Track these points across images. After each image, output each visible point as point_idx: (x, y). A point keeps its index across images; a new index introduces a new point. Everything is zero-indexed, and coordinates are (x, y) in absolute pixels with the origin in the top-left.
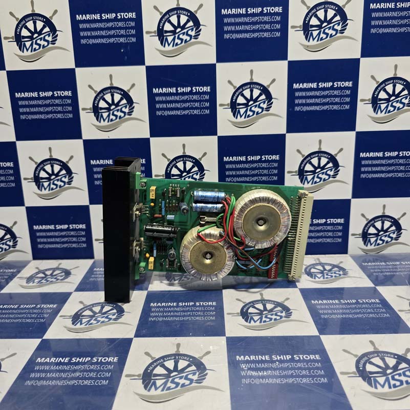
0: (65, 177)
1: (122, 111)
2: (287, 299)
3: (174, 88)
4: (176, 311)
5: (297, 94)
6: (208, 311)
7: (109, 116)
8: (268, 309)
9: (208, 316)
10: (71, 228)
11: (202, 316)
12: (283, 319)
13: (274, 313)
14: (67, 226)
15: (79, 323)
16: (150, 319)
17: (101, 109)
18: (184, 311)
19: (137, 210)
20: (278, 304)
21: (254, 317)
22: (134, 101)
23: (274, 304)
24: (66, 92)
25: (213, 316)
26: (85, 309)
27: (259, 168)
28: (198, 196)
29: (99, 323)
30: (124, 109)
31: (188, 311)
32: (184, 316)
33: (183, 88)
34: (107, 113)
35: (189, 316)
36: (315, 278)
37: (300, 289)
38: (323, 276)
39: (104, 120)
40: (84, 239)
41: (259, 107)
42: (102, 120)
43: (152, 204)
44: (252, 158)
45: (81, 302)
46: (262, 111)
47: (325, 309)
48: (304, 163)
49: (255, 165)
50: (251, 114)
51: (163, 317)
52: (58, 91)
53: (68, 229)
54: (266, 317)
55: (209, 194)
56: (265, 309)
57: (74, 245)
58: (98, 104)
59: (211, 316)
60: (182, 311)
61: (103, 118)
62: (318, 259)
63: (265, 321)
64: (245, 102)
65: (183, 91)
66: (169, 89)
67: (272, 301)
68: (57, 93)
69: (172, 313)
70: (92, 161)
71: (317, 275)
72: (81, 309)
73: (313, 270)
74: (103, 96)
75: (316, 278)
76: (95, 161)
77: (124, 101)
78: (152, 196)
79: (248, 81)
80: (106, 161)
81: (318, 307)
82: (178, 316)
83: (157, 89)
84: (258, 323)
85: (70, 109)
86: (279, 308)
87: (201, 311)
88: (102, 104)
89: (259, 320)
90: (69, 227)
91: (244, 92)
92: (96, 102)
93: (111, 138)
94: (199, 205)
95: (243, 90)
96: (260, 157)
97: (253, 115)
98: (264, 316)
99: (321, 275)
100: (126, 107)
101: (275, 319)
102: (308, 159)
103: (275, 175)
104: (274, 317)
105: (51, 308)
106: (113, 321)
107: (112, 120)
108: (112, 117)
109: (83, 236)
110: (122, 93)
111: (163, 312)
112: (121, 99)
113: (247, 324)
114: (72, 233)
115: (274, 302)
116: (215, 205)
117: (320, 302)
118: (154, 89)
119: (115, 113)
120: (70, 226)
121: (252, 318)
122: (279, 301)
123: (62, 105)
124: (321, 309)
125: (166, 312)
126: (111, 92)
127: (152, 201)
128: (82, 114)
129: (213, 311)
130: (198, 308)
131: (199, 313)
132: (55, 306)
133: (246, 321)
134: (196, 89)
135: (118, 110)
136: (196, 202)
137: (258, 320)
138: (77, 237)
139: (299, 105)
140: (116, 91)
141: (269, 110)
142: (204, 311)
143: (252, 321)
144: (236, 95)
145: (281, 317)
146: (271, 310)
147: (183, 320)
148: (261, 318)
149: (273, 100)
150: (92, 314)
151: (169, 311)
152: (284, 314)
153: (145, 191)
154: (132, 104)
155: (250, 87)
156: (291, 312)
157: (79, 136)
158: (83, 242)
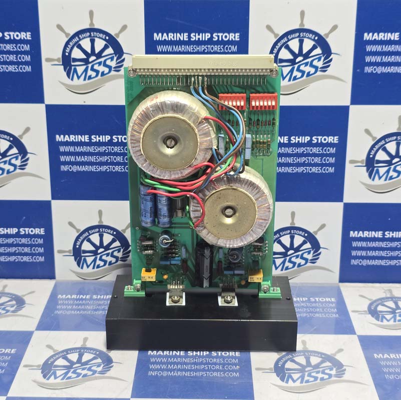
0: (17, 158)
1: (105, 65)
2: (341, 350)
3: (186, 34)
4: (186, 364)
5: (369, 48)
6: (229, 364)
7: (86, 71)
8: (313, 364)
9: (229, 371)
10: (23, 233)
11: (221, 371)
12: (333, 378)
13: (321, 369)
14: (17, 230)
15: (53, 377)
16: (150, 373)
17: (75, 60)
18: (195, 364)
20: (326, 358)
21: (292, 375)
22: (124, 52)
23: (322, 357)
24: (22, 33)
25: (236, 371)
26: (57, 356)
27: (308, 155)
29: (80, 377)
30: (108, 62)
31: (202, 363)
32: (196, 370)
33: (199, 35)
34: (84, 67)
35: (204, 370)
36: (382, 321)
37: (358, 336)
38: (395, 317)
39: (79, 77)
40: (41, 250)
41: (312, 65)
42: (75, 76)
44: (297, 139)
45: (49, 347)
46: (316, 72)
47: (392, 366)
48: (375, 149)
49: (300, 150)
50: (299, 75)
51: (168, 370)
52: (12, 31)
53: (18, 235)
54: (309, 375)
56: (309, 363)
57: (26, 259)
58: (70, 53)
59: (233, 371)
60: (193, 363)
61: (77, 75)
62: (390, 291)
63: (307, 381)
64: (291, 57)
65: (199, 39)
66: (178, 34)
67: (318, 353)
68: (10, 35)
69: (179, 366)
70: (57, 136)
71: (386, 316)
72: (52, 357)
73: (380, 308)
74: (78, 41)
75: (384, 320)
76: (62, 136)
77: (110, 51)
79: (297, 27)
80: (80, 136)
81: (382, 363)
82: (188, 370)
83: (160, 34)
84: (298, 384)
85: (28, 58)
86: (328, 364)
87: (220, 364)
88: (77, 54)
89: (300, 380)
90: (19, 232)
91: (290, 43)
92: (68, 50)
93: (88, 103)
95: (289, 40)
96: (309, 138)
97: (302, 76)
98: (306, 374)
99: (391, 316)
100: (112, 59)
101: (322, 379)
102: (380, 144)
103: (330, 165)
104: (320, 375)
105: (7, 355)
106: (99, 375)
107: (90, 78)
108: (90, 73)
109: (39, 246)
110: (107, 38)
111: (167, 363)
112: (106, 47)
113: (284, 384)
114: (24, 241)
115: (322, 354)
117: (386, 356)
118: (155, 35)
119: (96, 67)
120: (21, 230)
121: (290, 377)
122: (329, 353)
123: (16, 53)
124: (387, 366)
125: (171, 363)
126: (90, 36)
128: (46, 67)
129: (236, 365)
130: (215, 360)
131: (217, 367)
132: (13, 351)
133: (282, 379)
134: (218, 36)
135: (100, 64)
137: (298, 379)
138: (31, 246)
139: (371, 64)
140: (98, 34)
141: (326, 71)
142: (224, 365)
143: (290, 380)
144: (277, 47)
145: (330, 376)
146: (317, 366)
147: (196, 377)
148: (302, 377)
149: (332, 56)
150: (67, 364)
151: (174, 363)
152: (333, 372)
154: (122, 55)
155: (299, 36)
156: (345, 370)
157: (39, 99)
158: (40, 254)
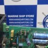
19: (4, 43)
28: (36, 36)
43: (12, 39)
55: (41, 35)
78: (12, 35)
94: (36, 40)
116: (44, 40)
127: (12, 38)
136: (34, 39)
153: (8, 32)
